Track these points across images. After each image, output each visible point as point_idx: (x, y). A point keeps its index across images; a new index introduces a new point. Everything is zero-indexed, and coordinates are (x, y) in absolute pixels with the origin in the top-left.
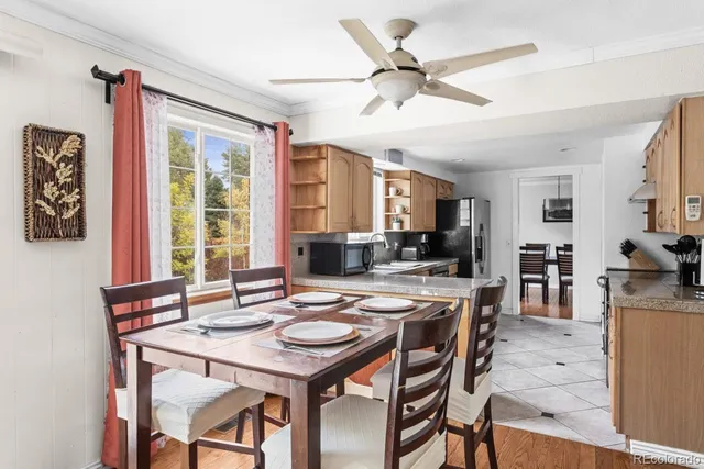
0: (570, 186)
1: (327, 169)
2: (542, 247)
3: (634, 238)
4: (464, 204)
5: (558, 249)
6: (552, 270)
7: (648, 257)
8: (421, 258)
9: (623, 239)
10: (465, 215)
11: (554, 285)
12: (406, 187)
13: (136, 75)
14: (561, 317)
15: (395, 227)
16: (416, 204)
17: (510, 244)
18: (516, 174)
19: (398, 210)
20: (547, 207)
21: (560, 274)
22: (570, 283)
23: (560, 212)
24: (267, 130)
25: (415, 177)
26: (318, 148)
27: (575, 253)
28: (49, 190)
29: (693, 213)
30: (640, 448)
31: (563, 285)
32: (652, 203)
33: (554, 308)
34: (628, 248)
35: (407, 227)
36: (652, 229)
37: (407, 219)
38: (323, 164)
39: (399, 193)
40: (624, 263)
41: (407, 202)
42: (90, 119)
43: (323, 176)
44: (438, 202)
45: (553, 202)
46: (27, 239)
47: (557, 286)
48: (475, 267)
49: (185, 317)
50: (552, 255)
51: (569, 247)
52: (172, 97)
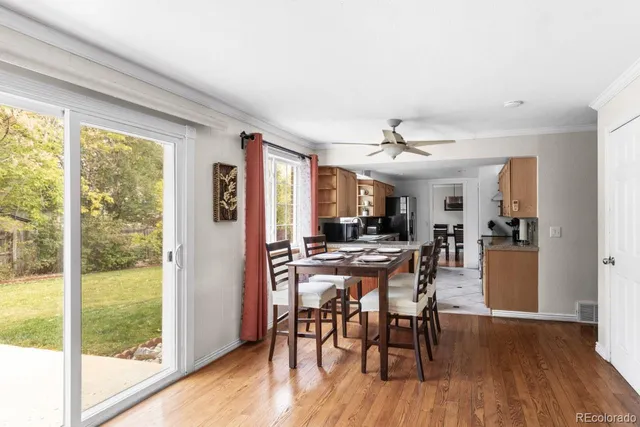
0: (461, 188)
1: (336, 181)
2: (446, 226)
3: (494, 220)
4: (403, 200)
5: (454, 227)
6: (451, 240)
7: (500, 229)
8: (379, 232)
9: (489, 220)
10: (404, 207)
11: (452, 250)
12: (371, 190)
13: (260, 135)
14: (457, 266)
15: (364, 214)
16: (376, 200)
17: (428, 224)
18: (431, 182)
19: (366, 204)
20: (448, 201)
21: (456, 242)
22: (462, 247)
23: (455, 205)
24: (307, 159)
25: (376, 184)
26: (331, 169)
27: (464, 229)
28: (226, 196)
29: (515, 208)
30: (497, 313)
31: (457, 248)
32: (501, 202)
33: (452, 262)
34: (492, 225)
35: (371, 214)
36: (502, 215)
37: (371, 209)
38: (334, 178)
39: (366, 193)
40: (489, 233)
41: (371, 199)
42: (235, 157)
43: (334, 185)
44: (387, 198)
45: (451, 198)
46: (215, 220)
47: (454, 251)
48: (409, 237)
49: (291, 260)
50: (451, 230)
51: (461, 226)
52: (270, 144)
